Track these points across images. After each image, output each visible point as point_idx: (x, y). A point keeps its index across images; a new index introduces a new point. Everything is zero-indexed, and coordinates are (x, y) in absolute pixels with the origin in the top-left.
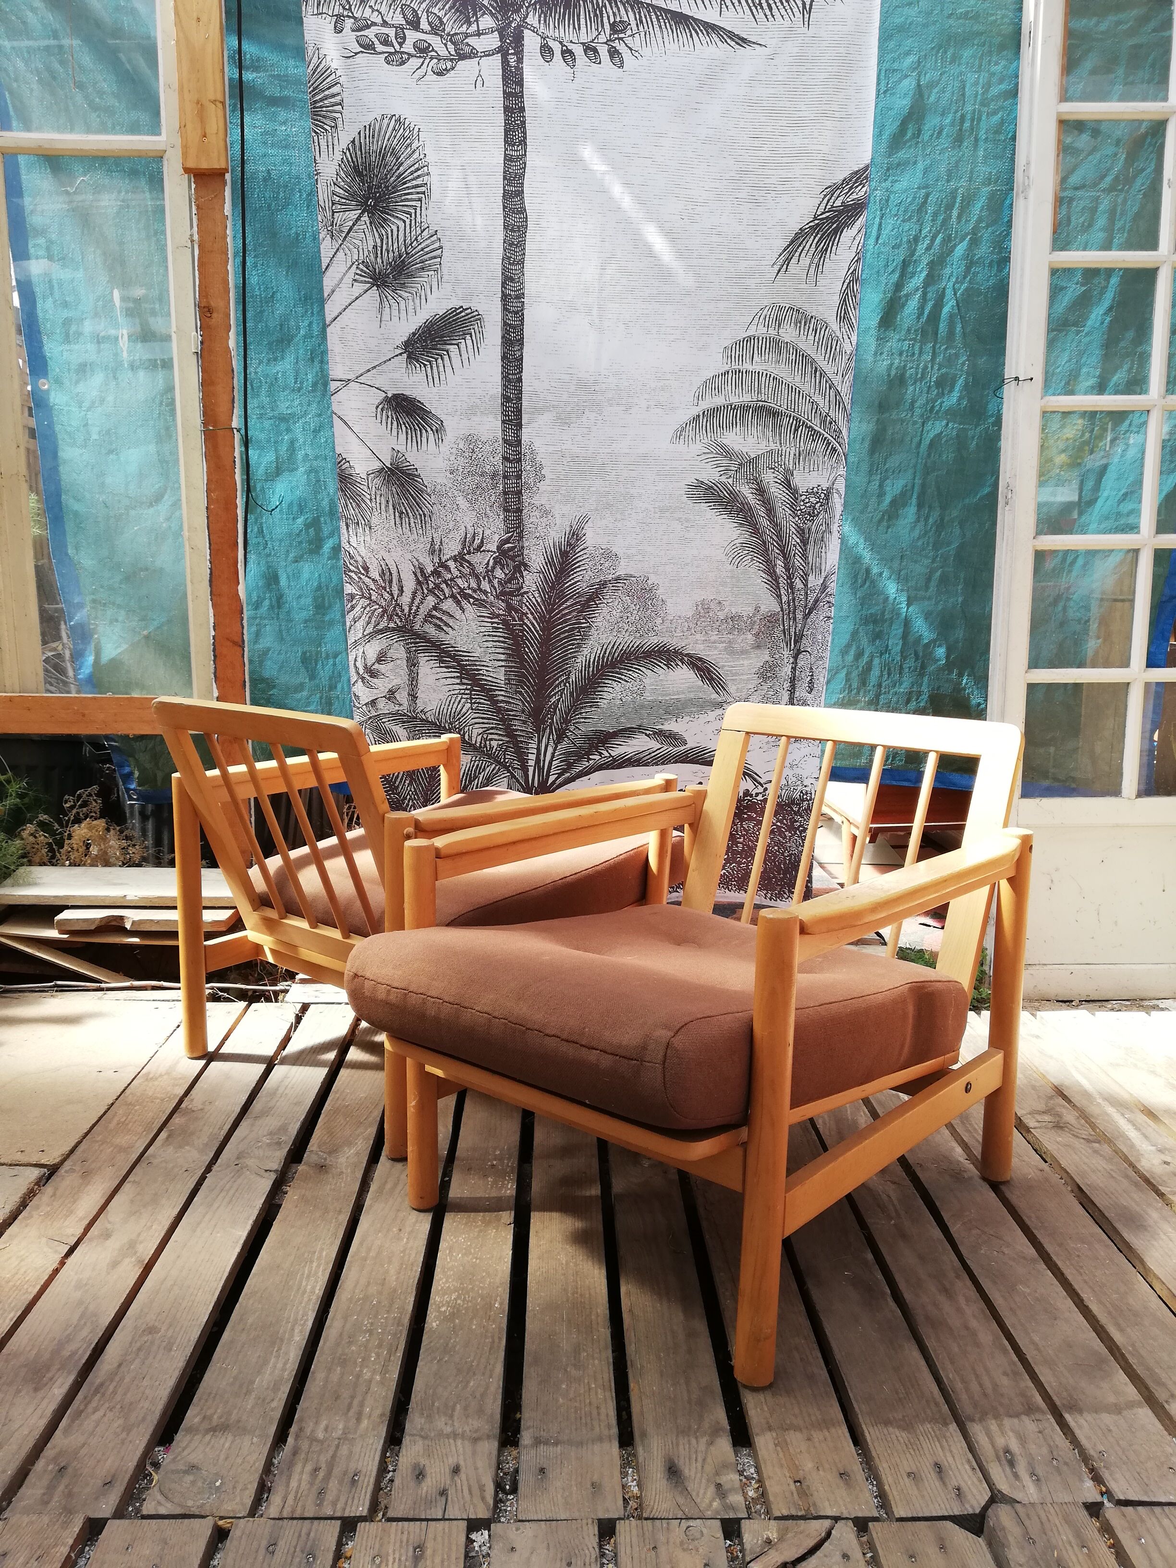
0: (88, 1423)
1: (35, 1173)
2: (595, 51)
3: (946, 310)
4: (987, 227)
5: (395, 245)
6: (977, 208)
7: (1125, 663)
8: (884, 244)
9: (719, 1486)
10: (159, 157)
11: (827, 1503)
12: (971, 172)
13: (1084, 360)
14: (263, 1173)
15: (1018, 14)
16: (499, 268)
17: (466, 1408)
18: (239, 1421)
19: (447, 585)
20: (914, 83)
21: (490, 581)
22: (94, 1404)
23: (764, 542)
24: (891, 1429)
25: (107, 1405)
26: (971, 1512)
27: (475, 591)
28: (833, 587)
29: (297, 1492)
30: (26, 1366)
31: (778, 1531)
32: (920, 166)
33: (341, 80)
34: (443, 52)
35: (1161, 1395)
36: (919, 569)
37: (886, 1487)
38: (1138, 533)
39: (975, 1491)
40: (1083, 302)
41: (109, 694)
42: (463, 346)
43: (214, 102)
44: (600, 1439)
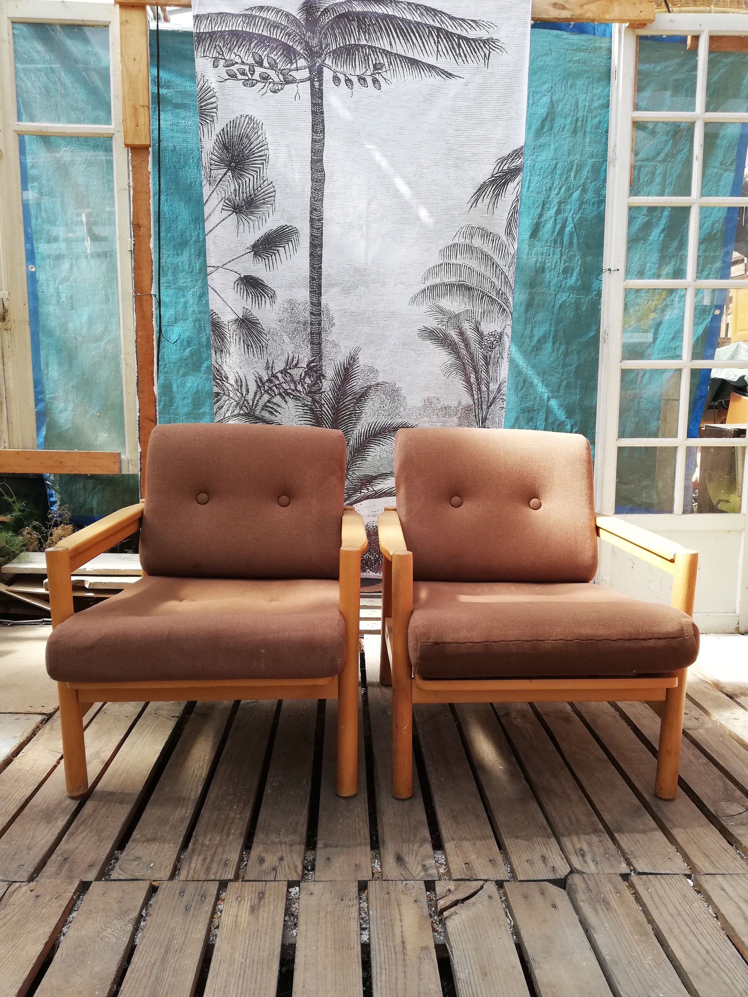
0: (79, 838)
1: (40, 718)
2: (365, 80)
3: (568, 230)
4: (591, 182)
5: (248, 190)
6: (585, 172)
7: (675, 435)
8: (532, 192)
9: (424, 866)
10: (110, 137)
11: (482, 874)
12: (582, 151)
13: (648, 259)
14: (170, 718)
15: (609, 61)
16: (309, 203)
17: (287, 831)
18: (162, 836)
19: (277, 387)
20: (549, 100)
21: (302, 385)
22: (81, 829)
23: (464, 364)
24: (519, 840)
25: (88, 830)
26: (559, 877)
27: (293, 391)
28: (505, 390)
29: (195, 869)
30: (42, 811)
31: (455, 886)
32: (553, 147)
33: (217, 94)
34: (276, 79)
35: (668, 825)
36: (554, 380)
37: (515, 867)
38: (681, 359)
39: (562, 868)
40: (647, 227)
41: (76, 450)
42: (287, 248)
43: (143, 106)
44: (360, 845)
